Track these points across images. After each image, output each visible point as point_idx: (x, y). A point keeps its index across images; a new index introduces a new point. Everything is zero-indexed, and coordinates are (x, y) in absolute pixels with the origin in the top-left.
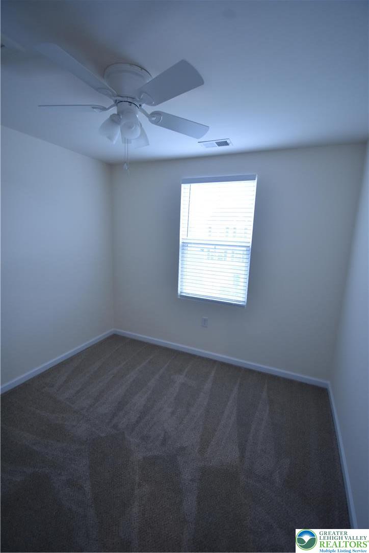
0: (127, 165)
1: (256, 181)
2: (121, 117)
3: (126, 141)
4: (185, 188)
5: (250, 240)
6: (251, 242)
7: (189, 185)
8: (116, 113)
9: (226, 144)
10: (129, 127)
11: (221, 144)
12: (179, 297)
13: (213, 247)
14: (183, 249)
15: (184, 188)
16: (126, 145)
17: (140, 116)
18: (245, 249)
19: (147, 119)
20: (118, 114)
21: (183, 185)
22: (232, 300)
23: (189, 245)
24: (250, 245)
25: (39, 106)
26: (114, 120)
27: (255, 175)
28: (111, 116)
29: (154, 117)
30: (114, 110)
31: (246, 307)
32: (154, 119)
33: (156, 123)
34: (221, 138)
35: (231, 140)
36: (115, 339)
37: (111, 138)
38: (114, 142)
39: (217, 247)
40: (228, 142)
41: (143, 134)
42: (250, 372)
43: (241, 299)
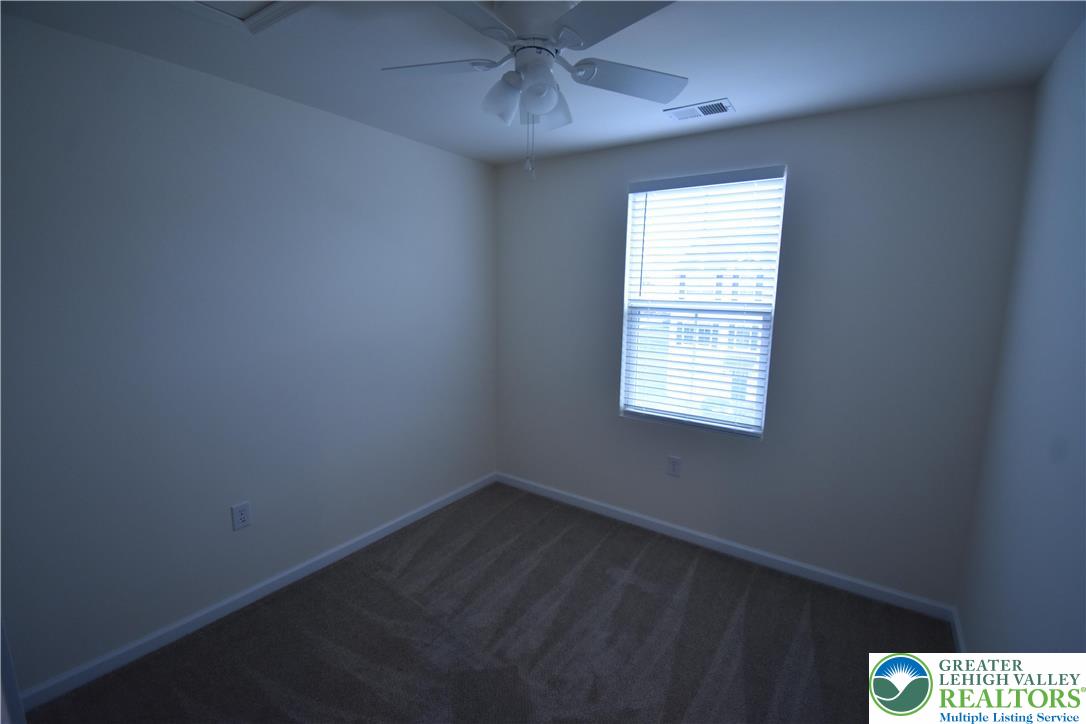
0: (531, 161)
1: (785, 178)
2: (523, 77)
3: (529, 118)
4: (636, 201)
5: (772, 301)
6: (774, 305)
7: (644, 194)
8: (514, 70)
9: (720, 108)
10: (537, 93)
11: (707, 110)
12: (622, 415)
13: (693, 315)
14: (630, 321)
15: (634, 202)
16: (531, 126)
17: (557, 71)
18: (761, 318)
19: (569, 74)
20: (517, 72)
21: (631, 196)
22: (733, 424)
23: (642, 312)
24: (772, 309)
25: (383, 69)
26: (510, 83)
27: (784, 167)
28: (505, 75)
29: (582, 70)
30: (510, 66)
31: (762, 437)
32: (581, 73)
33: (584, 81)
34: (710, 97)
35: (731, 100)
36: (497, 492)
37: (503, 116)
38: (509, 124)
39: (700, 315)
40: (725, 103)
41: (562, 104)
42: (771, 574)
43: (752, 422)
